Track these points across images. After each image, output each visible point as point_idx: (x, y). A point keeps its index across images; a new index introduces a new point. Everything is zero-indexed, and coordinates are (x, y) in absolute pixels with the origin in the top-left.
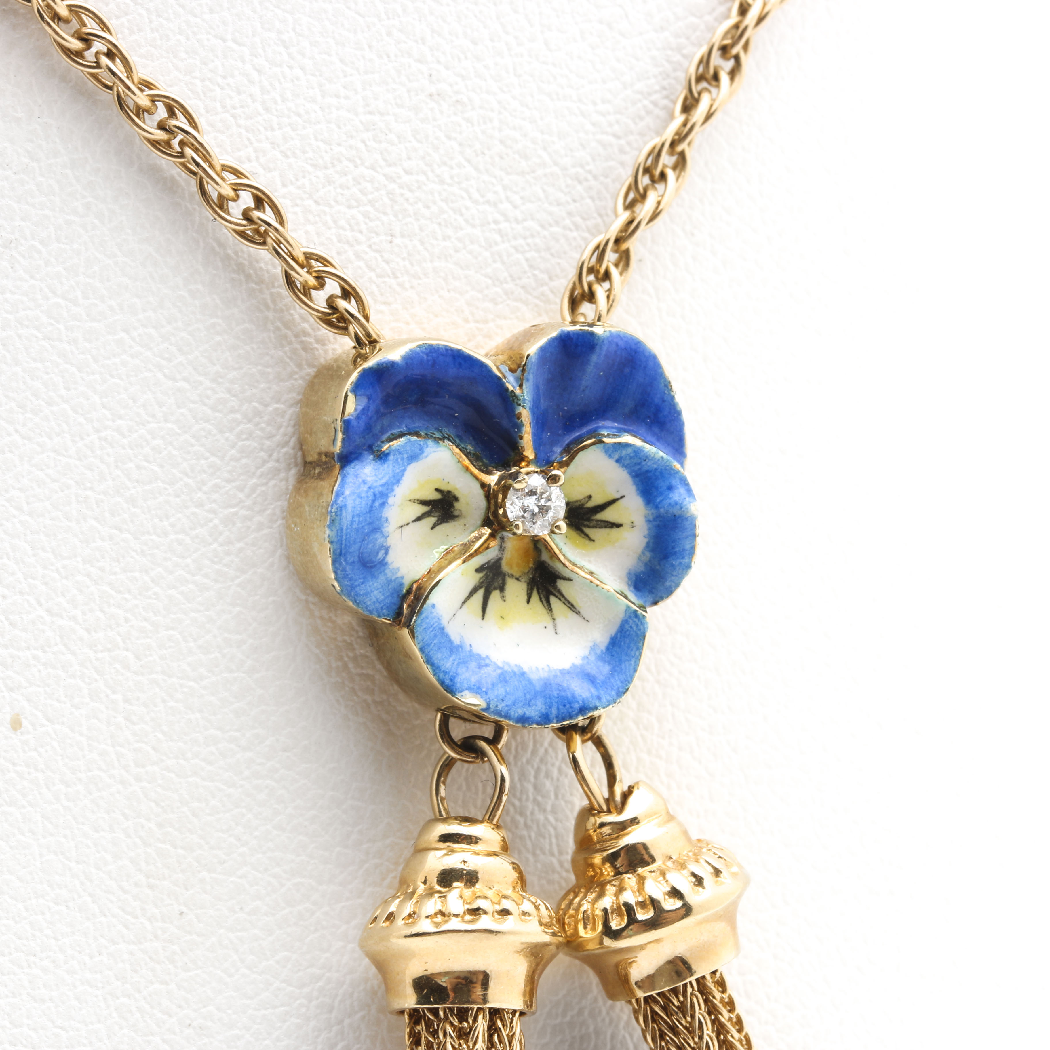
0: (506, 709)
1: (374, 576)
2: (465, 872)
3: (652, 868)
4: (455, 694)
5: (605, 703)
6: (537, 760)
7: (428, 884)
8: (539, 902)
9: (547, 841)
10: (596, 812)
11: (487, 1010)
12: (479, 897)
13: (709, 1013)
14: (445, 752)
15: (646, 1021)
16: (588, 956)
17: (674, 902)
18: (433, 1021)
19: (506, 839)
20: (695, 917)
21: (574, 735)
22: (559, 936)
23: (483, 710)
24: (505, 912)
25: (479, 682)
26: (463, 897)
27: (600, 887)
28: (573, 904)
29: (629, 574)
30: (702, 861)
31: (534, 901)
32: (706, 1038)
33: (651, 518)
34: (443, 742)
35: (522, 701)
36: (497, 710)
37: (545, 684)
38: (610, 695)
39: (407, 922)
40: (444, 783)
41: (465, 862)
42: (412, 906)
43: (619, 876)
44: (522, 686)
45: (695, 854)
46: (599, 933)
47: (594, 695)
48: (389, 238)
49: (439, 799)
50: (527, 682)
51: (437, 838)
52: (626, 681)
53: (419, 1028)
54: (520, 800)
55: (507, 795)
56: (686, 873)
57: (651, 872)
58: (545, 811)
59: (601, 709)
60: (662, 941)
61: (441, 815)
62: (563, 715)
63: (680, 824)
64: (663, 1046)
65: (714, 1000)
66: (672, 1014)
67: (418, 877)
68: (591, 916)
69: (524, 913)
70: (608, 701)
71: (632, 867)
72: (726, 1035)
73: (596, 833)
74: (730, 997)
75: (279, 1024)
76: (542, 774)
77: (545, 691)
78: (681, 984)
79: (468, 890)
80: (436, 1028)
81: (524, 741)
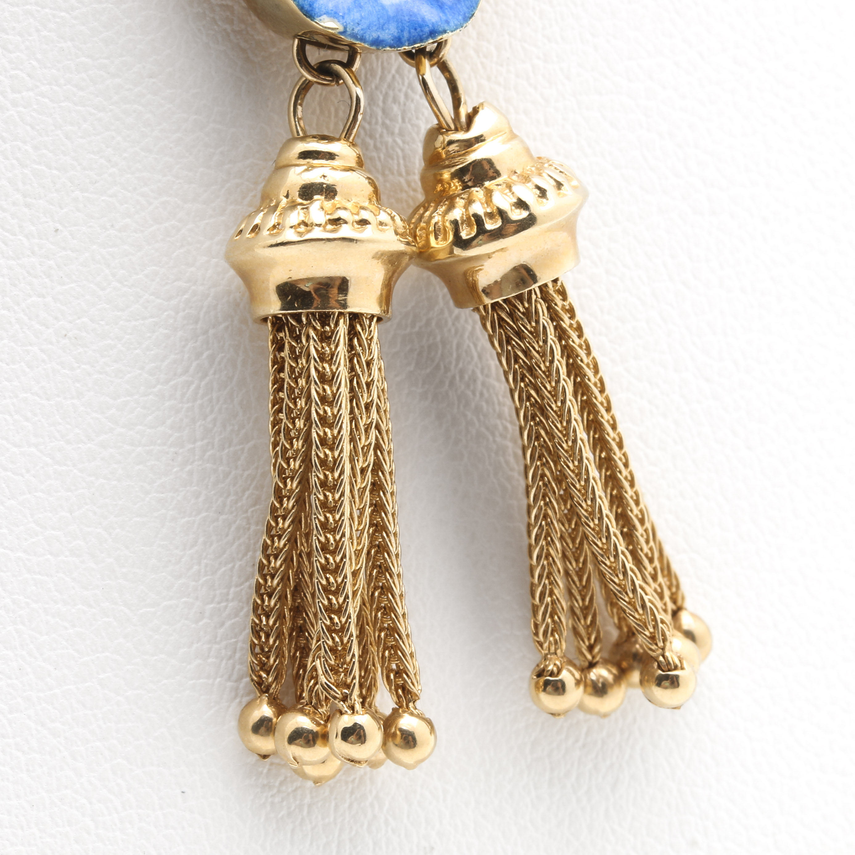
0: (362, 32)
2: (324, 186)
3: (498, 181)
4: (314, 18)
5: (454, 27)
6: (386, 85)
7: (290, 197)
8: (394, 213)
9: (396, 162)
10: (445, 130)
11: (348, 315)
12: (339, 208)
13: (552, 319)
14: (303, 76)
15: (493, 327)
16: (439, 265)
17: (521, 213)
18: (295, 327)
19: (361, 155)
20: (539, 227)
21: (423, 59)
22: (413, 246)
23: (341, 33)
24: (364, 222)
25: (336, 7)
26: (324, 208)
27: (449, 200)
28: (424, 217)
30: (544, 175)
31: (390, 213)
32: (550, 342)
34: (300, 66)
35: (376, 25)
36: (353, 33)
37: (397, 9)
38: (457, 19)
39: (272, 232)
40: (301, 105)
41: (324, 176)
42: (277, 218)
43: (468, 189)
44: (376, 12)
45: (537, 169)
46: (450, 243)
47: (443, 20)
49: (296, 120)
50: (380, 8)
51: (297, 156)
52: (471, 7)
53: (282, 335)
54: (370, 123)
55: (362, 114)
56: (530, 185)
57: (498, 185)
58: (393, 134)
59: (450, 33)
60: (508, 250)
61: (298, 134)
62: (415, 38)
63: (522, 142)
64: (510, 350)
65: (556, 307)
66: (517, 320)
67: (280, 192)
68: (441, 227)
69: (381, 224)
70: (456, 25)
71: (479, 181)
72: (567, 340)
73: (444, 150)
74: (570, 304)
75: (149, 335)
76: (390, 99)
77: (397, 16)
78: (526, 290)
79: (328, 202)
80: (298, 333)
81: (372, 68)
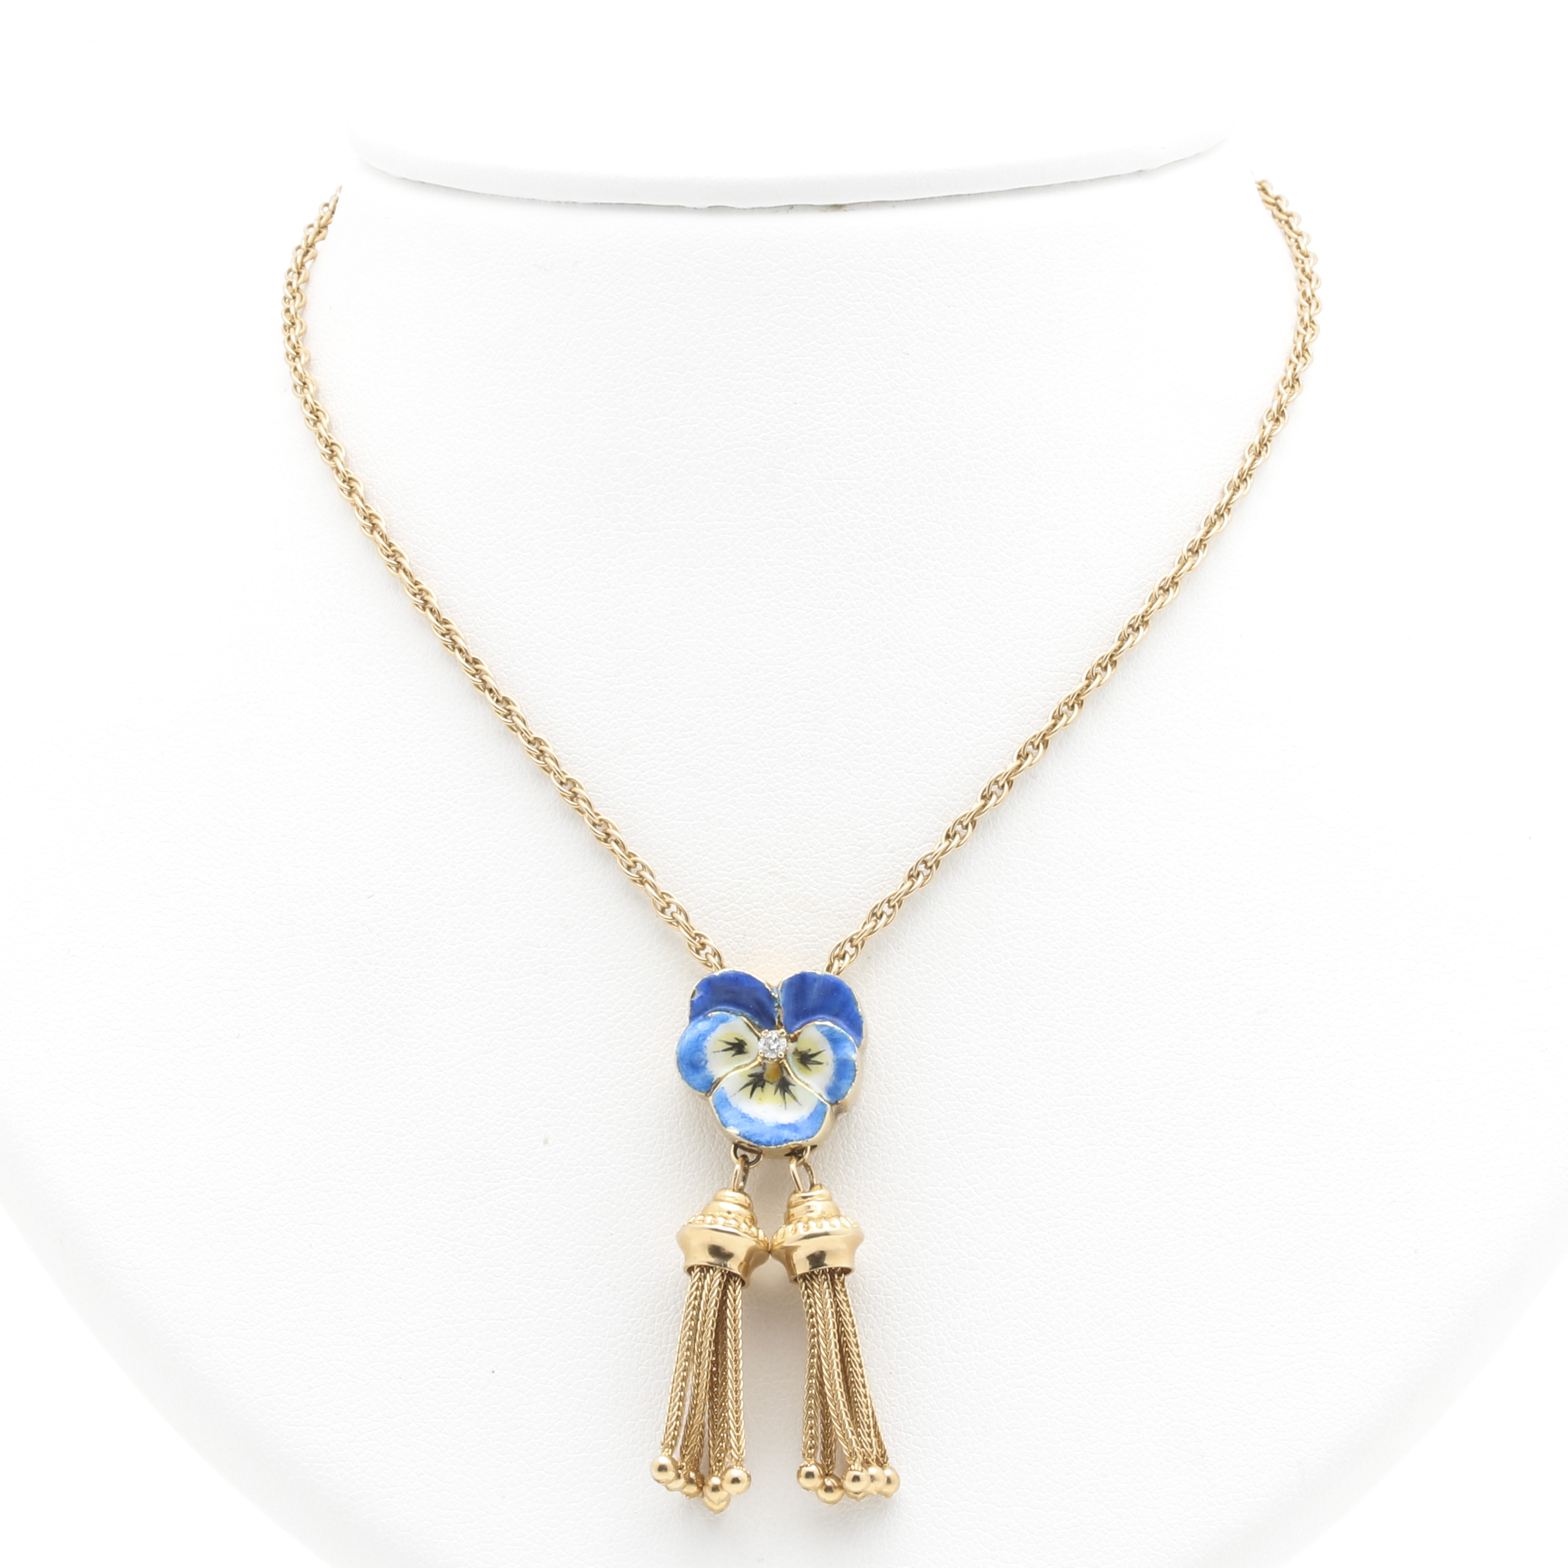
0: (749, 1136)
1: (698, 1072)
4: (726, 1127)
20: (829, 1237)
21: (793, 1159)
23: (738, 1135)
27: (790, 1223)
29: (826, 1087)
33: (835, 1060)
35: (758, 1134)
36: (745, 1136)
44: (761, 1128)
47: (793, 1135)
48: (743, 936)
52: (813, 1133)
60: (810, 1245)
62: (777, 1142)
77: (771, 1131)
